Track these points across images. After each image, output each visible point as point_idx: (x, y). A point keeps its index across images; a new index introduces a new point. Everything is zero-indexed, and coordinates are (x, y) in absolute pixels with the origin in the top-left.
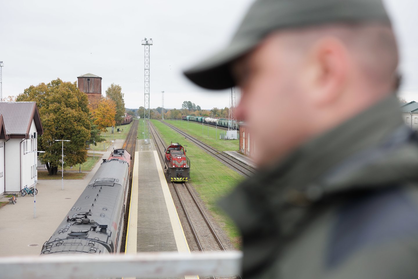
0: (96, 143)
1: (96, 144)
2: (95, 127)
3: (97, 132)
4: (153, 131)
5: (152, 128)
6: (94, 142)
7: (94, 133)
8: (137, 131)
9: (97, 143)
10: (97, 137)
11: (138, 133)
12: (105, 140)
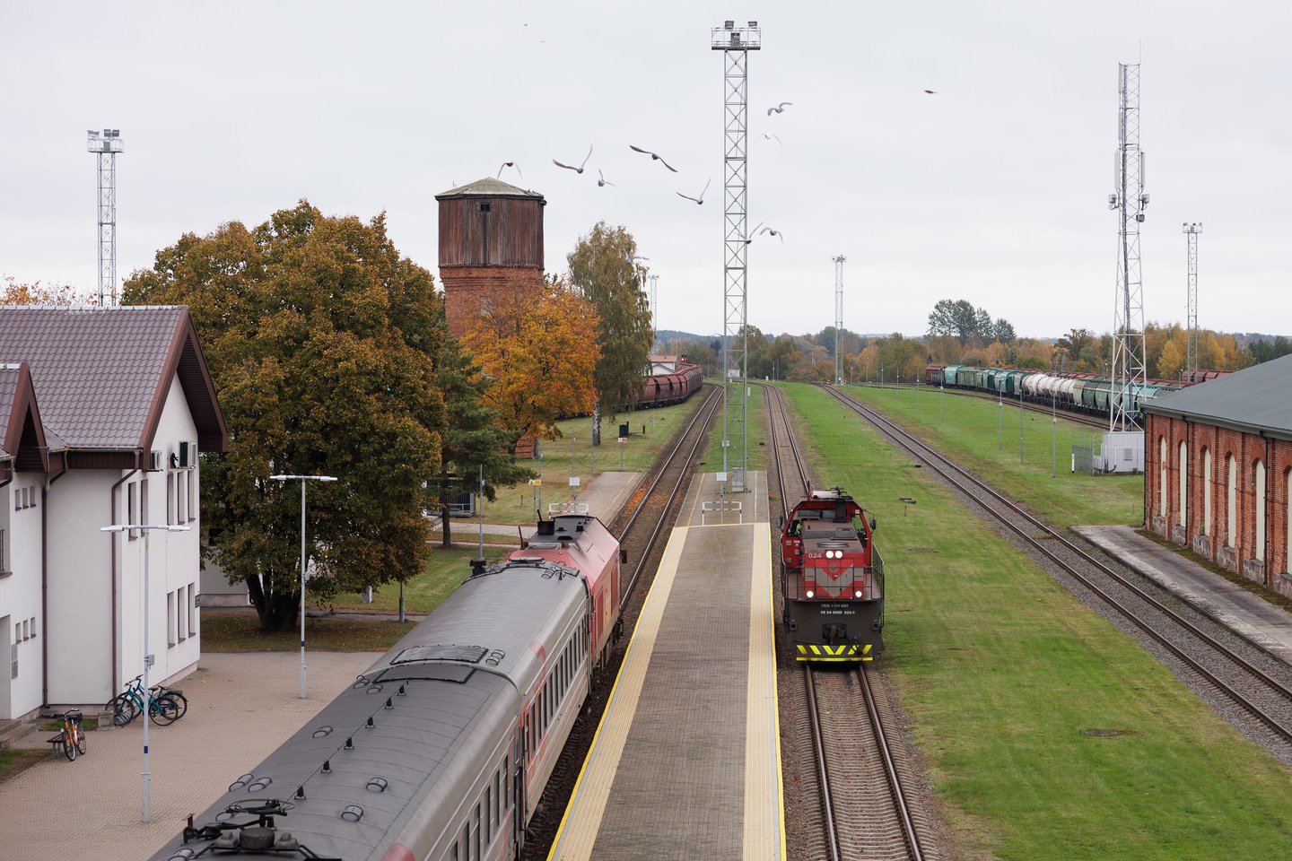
0: (493, 491)
1: (490, 495)
2: (486, 419)
3: (498, 438)
4: (781, 433)
5: (778, 422)
6: (483, 482)
7: (483, 442)
8: (709, 433)
9: (495, 487)
10: (494, 461)
11: (711, 444)
12: (534, 476)
